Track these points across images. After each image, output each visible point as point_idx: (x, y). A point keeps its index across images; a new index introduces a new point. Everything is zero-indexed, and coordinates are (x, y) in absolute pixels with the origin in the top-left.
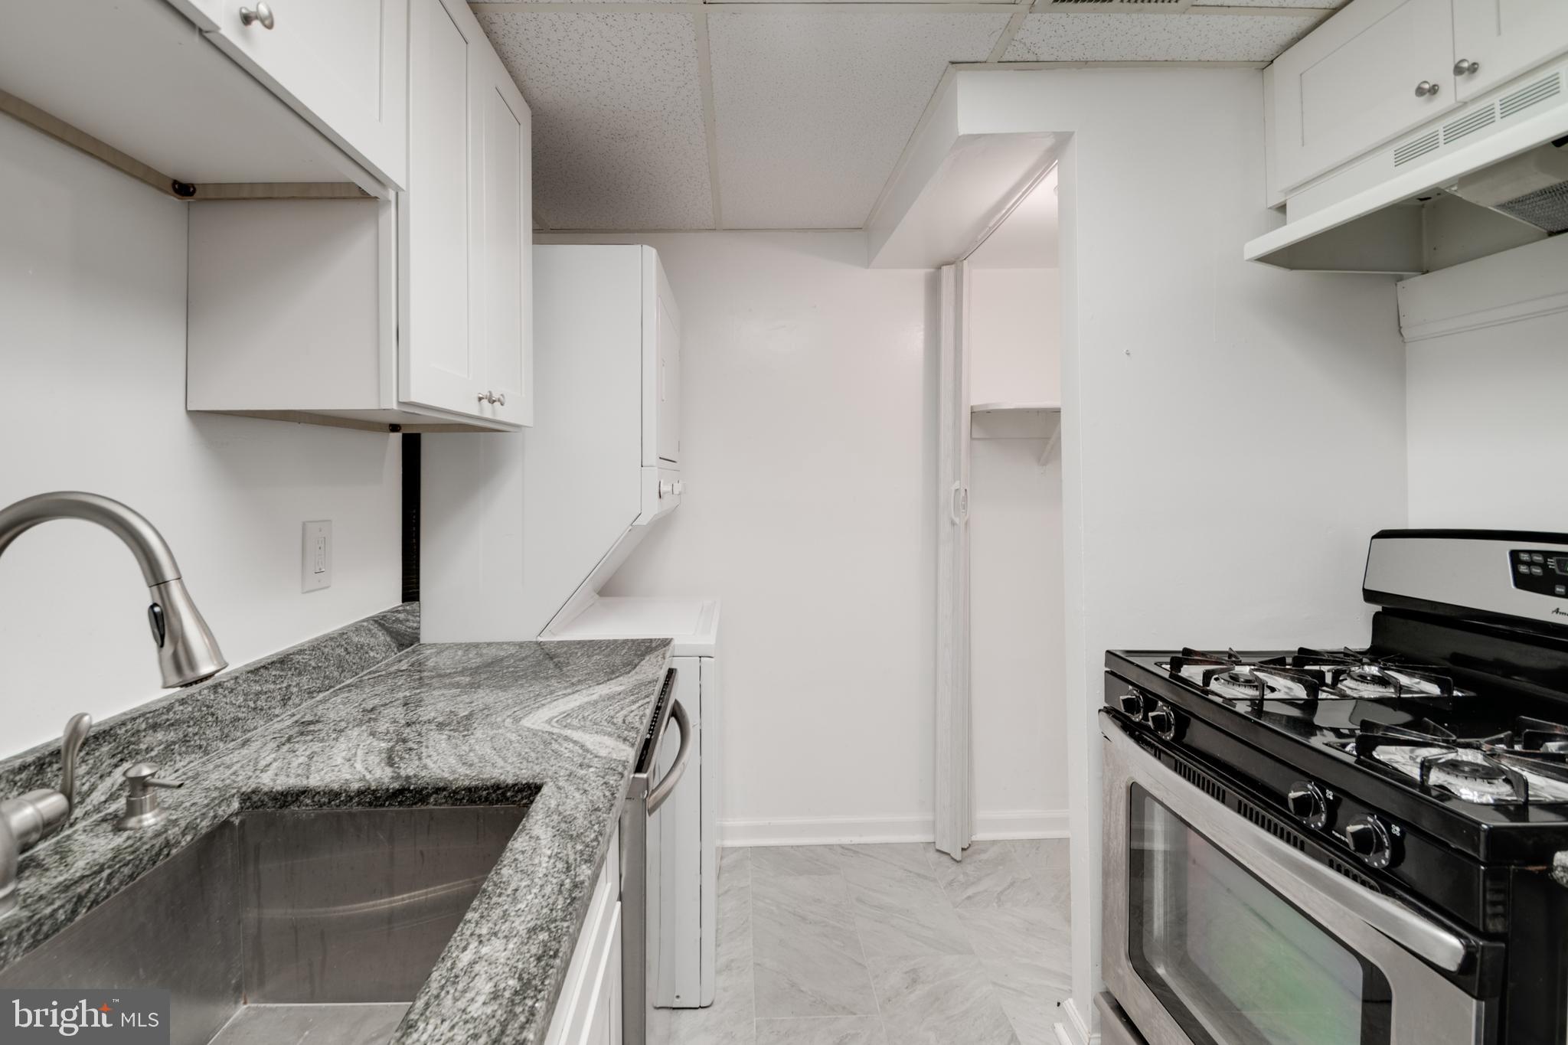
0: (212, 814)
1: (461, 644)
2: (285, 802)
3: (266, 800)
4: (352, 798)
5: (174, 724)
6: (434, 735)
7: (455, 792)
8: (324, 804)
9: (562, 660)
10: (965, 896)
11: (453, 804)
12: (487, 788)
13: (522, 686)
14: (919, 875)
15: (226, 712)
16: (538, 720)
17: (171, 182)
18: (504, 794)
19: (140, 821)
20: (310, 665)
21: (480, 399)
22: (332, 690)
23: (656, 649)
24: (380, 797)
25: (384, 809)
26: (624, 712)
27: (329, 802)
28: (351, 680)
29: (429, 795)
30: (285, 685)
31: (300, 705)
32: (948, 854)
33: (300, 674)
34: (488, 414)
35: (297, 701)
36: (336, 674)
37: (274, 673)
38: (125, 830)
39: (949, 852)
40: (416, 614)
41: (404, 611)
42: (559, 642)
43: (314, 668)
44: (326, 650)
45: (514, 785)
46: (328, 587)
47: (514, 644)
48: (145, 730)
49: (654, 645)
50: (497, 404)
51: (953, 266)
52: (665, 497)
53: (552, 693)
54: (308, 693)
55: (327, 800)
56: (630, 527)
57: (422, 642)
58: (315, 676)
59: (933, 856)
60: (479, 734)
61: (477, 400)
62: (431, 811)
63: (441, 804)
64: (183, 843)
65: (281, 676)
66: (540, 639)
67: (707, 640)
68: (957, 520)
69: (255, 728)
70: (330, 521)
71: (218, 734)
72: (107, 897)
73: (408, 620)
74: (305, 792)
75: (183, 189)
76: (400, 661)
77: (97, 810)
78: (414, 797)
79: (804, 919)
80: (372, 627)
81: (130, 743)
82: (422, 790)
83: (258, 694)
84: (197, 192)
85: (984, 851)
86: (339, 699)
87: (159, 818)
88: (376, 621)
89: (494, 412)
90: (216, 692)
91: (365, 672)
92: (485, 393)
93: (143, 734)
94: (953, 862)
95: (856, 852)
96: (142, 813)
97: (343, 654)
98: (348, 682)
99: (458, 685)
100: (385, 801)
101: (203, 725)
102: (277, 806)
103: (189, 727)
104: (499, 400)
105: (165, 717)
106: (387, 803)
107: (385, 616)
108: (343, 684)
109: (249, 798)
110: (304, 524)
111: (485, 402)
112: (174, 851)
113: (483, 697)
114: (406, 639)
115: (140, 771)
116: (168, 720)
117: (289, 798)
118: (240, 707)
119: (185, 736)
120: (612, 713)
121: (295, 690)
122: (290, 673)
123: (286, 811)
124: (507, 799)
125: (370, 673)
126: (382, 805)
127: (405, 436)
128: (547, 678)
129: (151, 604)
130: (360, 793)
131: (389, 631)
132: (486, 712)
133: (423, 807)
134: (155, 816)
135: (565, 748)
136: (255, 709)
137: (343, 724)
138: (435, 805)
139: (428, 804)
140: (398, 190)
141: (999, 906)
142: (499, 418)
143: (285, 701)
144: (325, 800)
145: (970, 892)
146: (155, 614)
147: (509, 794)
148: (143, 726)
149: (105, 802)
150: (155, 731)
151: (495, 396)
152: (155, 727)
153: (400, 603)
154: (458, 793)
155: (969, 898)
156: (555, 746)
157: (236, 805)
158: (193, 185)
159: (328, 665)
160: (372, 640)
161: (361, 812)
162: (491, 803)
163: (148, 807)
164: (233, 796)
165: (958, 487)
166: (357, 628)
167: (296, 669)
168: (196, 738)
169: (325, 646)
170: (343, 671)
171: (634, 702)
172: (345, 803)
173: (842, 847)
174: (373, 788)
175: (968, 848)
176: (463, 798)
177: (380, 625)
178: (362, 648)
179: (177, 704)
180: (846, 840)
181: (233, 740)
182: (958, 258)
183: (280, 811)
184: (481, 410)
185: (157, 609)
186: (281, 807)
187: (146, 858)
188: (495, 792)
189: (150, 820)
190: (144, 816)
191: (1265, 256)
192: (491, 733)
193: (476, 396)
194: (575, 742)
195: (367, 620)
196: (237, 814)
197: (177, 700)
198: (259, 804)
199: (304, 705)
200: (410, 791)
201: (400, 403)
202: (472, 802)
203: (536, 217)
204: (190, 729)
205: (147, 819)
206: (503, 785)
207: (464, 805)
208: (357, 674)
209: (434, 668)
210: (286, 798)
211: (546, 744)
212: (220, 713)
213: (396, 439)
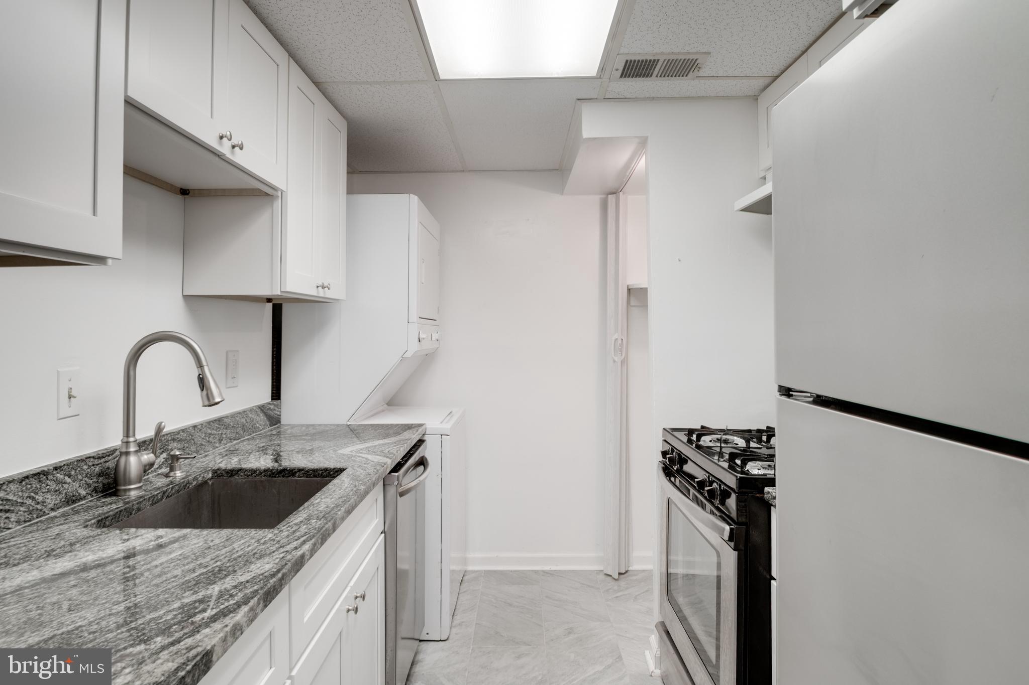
0: (202, 476)
1: (304, 425)
2: (232, 474)
3: (224, 473)
4: (262, 473)
5: (180, 441)
6: (295, 455)
7: (308, 471)
8: (249, 475)
9: (360, 431)
10: (615, 596)
11: (307, 477)
12: (322, 470)
13: (338, 440)
14: (589, 586)
15: (199, 441)
16: (347, 451)
17: (179, 189)
18: (329, 473)
19: (175, 474)
20: (230, 425)
21: (318, 287)
22: (240, 440)
23: (414, 428)
24: (274, 473)
25: (276, 479)
26: (390, 449)
27: (252, 475)
28: (248, 437)
29: (296, 473)
30: (220, 433)
31: (226, 444)
32: (611, 576)
33: (226, 429)
34: (321, 295)
35: (225, 442)
36: (241, 432)
37: (216, 425)
38: (170, 477)
39: (610, 574)
40: (279, 406)
41: (273, 404)
42: (359, 425)
43: (232, 427)
44: (237, 418)
45: (334, 469)
46: (237, 387)
47: (334, 425)
48: (170, 440)
49: (413, 426)
50: (326, 289)
51: (615, 195)
52: (423, 342)
53: (353, 442)
54: (230, 439)
55: (250, 474)
56: (401, 358)
57: (282, 423)
58: (232, 431)
59: (602, 577)
60: (317, 454)
61: (316, 287)
62: (297, 480)
63: (301, 477)
64: (193, 484)
65: (219, 428)
66: (349, 423)
67: (447, 427)
68: (616, 359)
69: (209, 451)
70: (238, 351)
71: (195, 449)
72: (171, 496)
73: (275, 410)
74: (241, 470)
75: (184, 192)
76: (272, 431)
77: (155, 471)
78: (289, 473)
79: (510, 605)
80: (258, 411)
81: (166, 445)
82: (293, 470)
83: (210, 434)
84: (190, 193)
85: (635, 575)
86: (245, 443)
87: (182, 474)
88: (259, 407)
89: (324, 293)
90: (194, 430)
91: (254, 434)
92: (320, 284)
93: (170, 442)
94: (613, 580)
95: (551, 574)
96: (176, 471)
97: (245, 422)
98: (247, 438)
99: (304, 440)
100: (276, 474)
101: (190, 444)
102: (229, 476)
103: (185, 443)
104: (327, 287)
105: (177, 436)
106: (277, 476)
107: (264, 405)
108: (244, 438)
109: (216, 472)
110: (227, 353)
111: (320, 288)
112: (190, 486)
113: (316, 444)
114: (275, 421)
115: (175, 452)
116: (178, 438)
117: (234, 473)
118: (203, 439)
119: (184, 447)
120: (383, 449)
121: (224, 436)
122: (222, 427)
123: (232, 479)
124: (331, 475)
125: (257, 435)
126: (275, 477)
127: (274, 305)
128: (352, 438)
129: (198, 374)
130: (265, 471)
131: (266, 415)
132: (320, 448)
133: (293, 479)
134: (181, 473)
135: (358, 459)
136: (209, 441)
137: (250, 451)
138: (299, 477)
139: (295, 476)
140: (282, 192)
141: (634, 601)
142: (327, 296)
143: (220, 440)
144: (250, 473)
145: (619, 594)
146: (200, 378)
147: (332, 473)
148: (170, 439)
149: (158, 468)
150: (174, 442)
151: (326, 284)
152: (174, 440)
153: (270, 400)
154: (309, 472)
155: (617, 597)
156: (353, 458)
157: (210, 475)
158: (188, 190)
159: (238, 427)
160: (258, 417)
161: (265, 480)
162: (324, 477)
163: (178, 468)
164: (209, 470)
165: (617, 338)
166: (251, 410)
167: (225, 425)
168: (188, 449)
169: (237, 417)
170: (245, 431)
171: (395, 446)
172: (258, 475)
173: (544, 571)
174: (271, 468)
175: (625, 573)
176: (311, 474)
177: (261, 409)
178: (253, 421)
179: (181, 432)
180: (547, 568)
181: (200, 454)
182: (618, 190)
183: (230, 478)
184: (318, 293)
185: (201, 376)
186: (230, 477)
187: (182, 485)
188: (325, 471)
189: (179, 474)
190: (177, 472)
191: (746, 208)
192: (323, 454)
193: (315, 285)
194: (363, 458)
195: (255, 406)
196: (210, 479)
197: (181, 430)
198: (221, 475)
199: (228, 445)
200: (288, 470)
201: (281, 292)
202: (315, 476)
203: (349, 165)
204: (185, 445)
205: (178, 473)
206: (329, 469)
207: (311, 478)
208: (251, 435)
209: (291, 434)
210: (232, 473)
211: (349, 458)
212: (196, 440)
213: (269, 306)
